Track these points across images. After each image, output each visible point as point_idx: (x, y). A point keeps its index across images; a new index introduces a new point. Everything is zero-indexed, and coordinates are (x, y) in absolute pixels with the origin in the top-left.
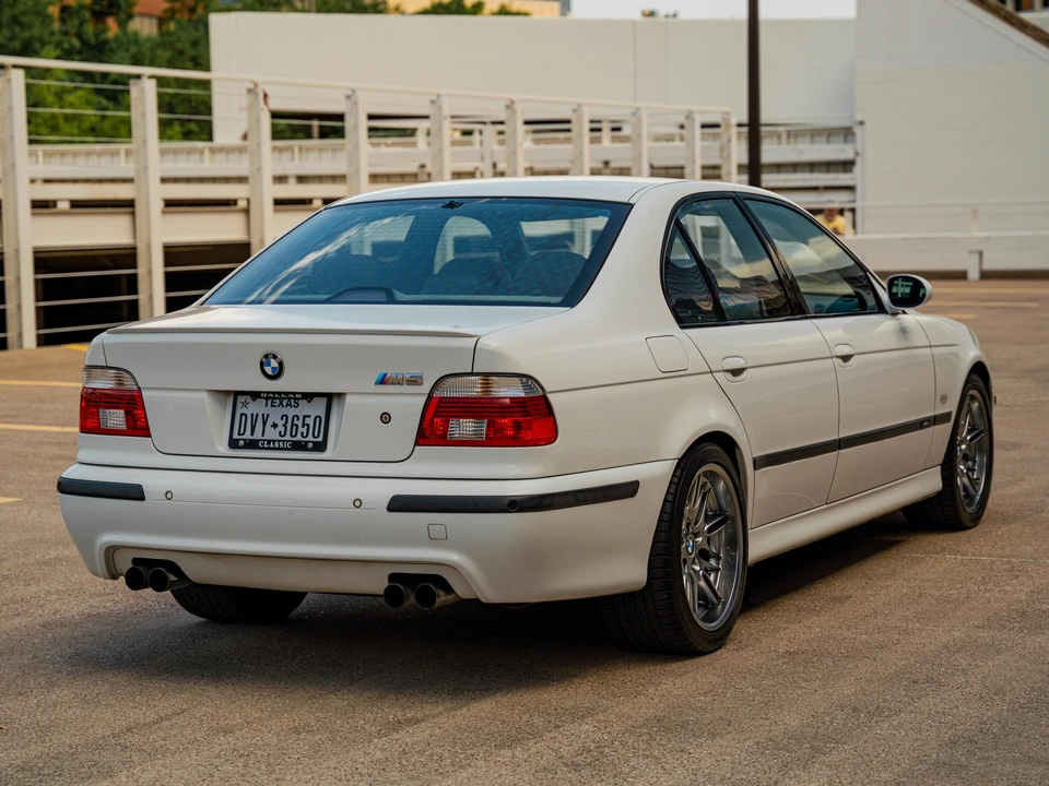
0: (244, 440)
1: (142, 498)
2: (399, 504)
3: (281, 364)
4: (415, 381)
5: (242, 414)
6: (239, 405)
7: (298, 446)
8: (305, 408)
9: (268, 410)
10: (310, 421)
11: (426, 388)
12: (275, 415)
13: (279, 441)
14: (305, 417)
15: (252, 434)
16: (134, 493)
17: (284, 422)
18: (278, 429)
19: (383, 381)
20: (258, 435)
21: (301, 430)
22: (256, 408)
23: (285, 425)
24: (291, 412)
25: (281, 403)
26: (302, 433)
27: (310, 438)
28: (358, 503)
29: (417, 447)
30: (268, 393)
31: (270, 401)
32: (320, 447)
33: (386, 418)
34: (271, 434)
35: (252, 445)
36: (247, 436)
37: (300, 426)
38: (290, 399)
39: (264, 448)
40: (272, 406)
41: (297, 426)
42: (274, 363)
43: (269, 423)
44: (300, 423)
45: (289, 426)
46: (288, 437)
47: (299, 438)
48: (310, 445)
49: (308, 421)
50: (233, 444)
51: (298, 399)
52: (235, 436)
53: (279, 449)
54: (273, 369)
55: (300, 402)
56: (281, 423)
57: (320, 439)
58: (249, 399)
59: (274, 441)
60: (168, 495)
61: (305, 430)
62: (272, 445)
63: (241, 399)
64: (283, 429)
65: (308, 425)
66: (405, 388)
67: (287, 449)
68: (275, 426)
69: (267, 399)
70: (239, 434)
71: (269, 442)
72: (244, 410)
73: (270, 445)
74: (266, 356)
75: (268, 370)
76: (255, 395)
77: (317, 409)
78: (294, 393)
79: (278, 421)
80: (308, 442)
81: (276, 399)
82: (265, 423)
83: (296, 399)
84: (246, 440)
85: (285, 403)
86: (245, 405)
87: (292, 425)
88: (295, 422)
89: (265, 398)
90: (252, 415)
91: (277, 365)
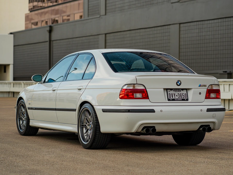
1: (154, 112)
2: (209, 110)
4: (205, 86)
5: (169, 94)
6: (168, 92)
7: (183, 100)
8: (182, 92)
9: (175, 93)
10: (184, 95)
11: (207, 87)
12: (176, 93)
14: (183, 94)
16: (153, 111)
17: (178, 95)
19: (200, 86)
20: (174, 98)
21: (182, 97)
22: (172, 92)
24: (180, 93)
25: (177, 91)
27: (185, 98)
28: (201, 110)
29: (205, 99)
30: (174, 89)
33: (200, 93)
34: (177, 98)
35: (173, 100)
36: (171, 98)
37: (182, 96)
38: (179, 90)
39: (176, 101)
42: (180, 82)
43: (176, 95)
45: (180, 95)
46: (180, 98)
47: (182, 98)
48: (186, 99)
51: (181, 90)
52: (169, 98)
53: (179, 100)
55: (181, 91)
57: (187, 98)
58: (170, 90)
59: (178, 99)
60: (161, 111)
61: (183, 96)
63: (168, 90)
66: (204, 87)
67: (181, 100)
68: (177, 96)
69: (174, 90)
70: (170, 98)
71: (177, 99)
72: (169, 93)
73: (177, 100)
74: (178, 81)
75: (178, 84)
77: (184, 92)
78: (180, 89)
79: (177, 95)
80: (185, 99)
81: (176, 90)
82: (175, 95)
83: (180, 90)
84: (172, 99)
85: (178, 91)
86: (169, 91)
87: (181, 96)
88: (181, 95)
89: (173, 90)
90: (171, 94)
91: (180, 83)
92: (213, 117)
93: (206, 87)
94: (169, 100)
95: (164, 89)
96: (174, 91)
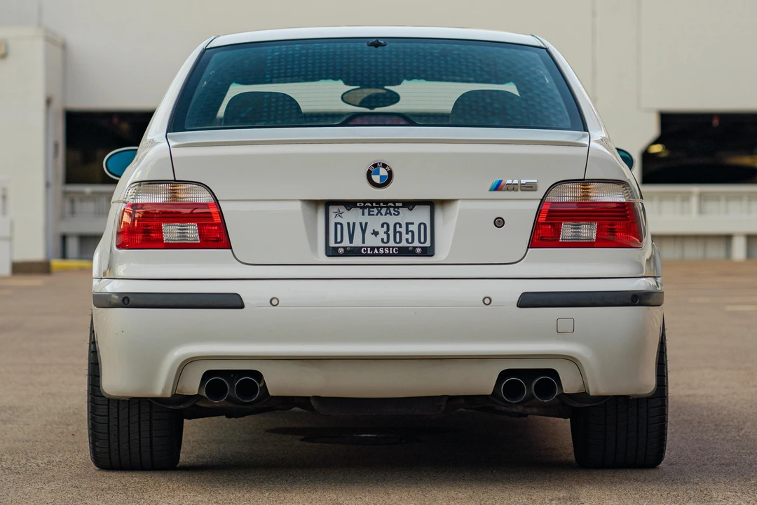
0: (344, 248)
1: (242, 307)
2: (528, 301)
3: (390, 173)
4: (530, 187)
5: (336, 224)
6: (332, 216)
7: (403, 252)
8: (407, 216)
9: (365, 219)
10: (414, 228)
11: (540, 194)
12: (375, 222)
13: (384, 248)
14: (407, 224)
15: (351, 241)
17: (385, 229)
18: (379, 237)
19: (498, 187)
20: (357, 242)
21: (404, 236)
22: (353, 216)
23: (387, 233)
24: (391, 220)
25: (379, 212)
26: (407, 240)
27: (416, 244)
28: (487, 301)
29: (530, 250)
30: (365, 202)
32: (428, 252)
33: (499, 222)
34: (372, 241)
35: (355, 252)
36: (346, 243)
37: (404, 233)
38: (388, 208)
39: (368, 255)
40: (369, 214)
41: (400, 233)
42: (383, 172)
43: (369, 232)
44: (403, 230)
45: (391, 233)
46: (391, 243)
47: (404, 244)
48: (419, 250)
49: (411, 227)
51: (398, 207)
52: (332, 244)
53: (384, 255)
54: (382, 177)
55: (400, 210)
56: (382, 231)
57: (428, 244)
58: (342, 209)
59: (378, 248)
60: (273, 301)
61: (409, 236)
62: (376, 251)
63: (333, 209)
64: (385, 237)
65: (413, 232)
66: (520, 194)
67: (393, 255)
68: (375, 233)
69: (363, 208)
70: (336, 242)
71: (372, 249)
72: (338, 220)
73: (373, 252)
74: (375, 165)
75: (376, 179)
76: (350, 204)
77: (420, 216)
78: (394, 202)
79: (378, 229)
80: (416, 248)
81: (373, 207)
82: (364, 231)
83: (395, 207)
84: (346, 248)
85: (383, 211)
86: (339, 214)
87: (395, 232)
88: (398, 229)
89: (361, 207)
90: (348, 224)
91: (386, 174)
92: (560, 333)
93: (536, 190)
94: (332, 252)
95: (314, 204)
96: (366, 211)
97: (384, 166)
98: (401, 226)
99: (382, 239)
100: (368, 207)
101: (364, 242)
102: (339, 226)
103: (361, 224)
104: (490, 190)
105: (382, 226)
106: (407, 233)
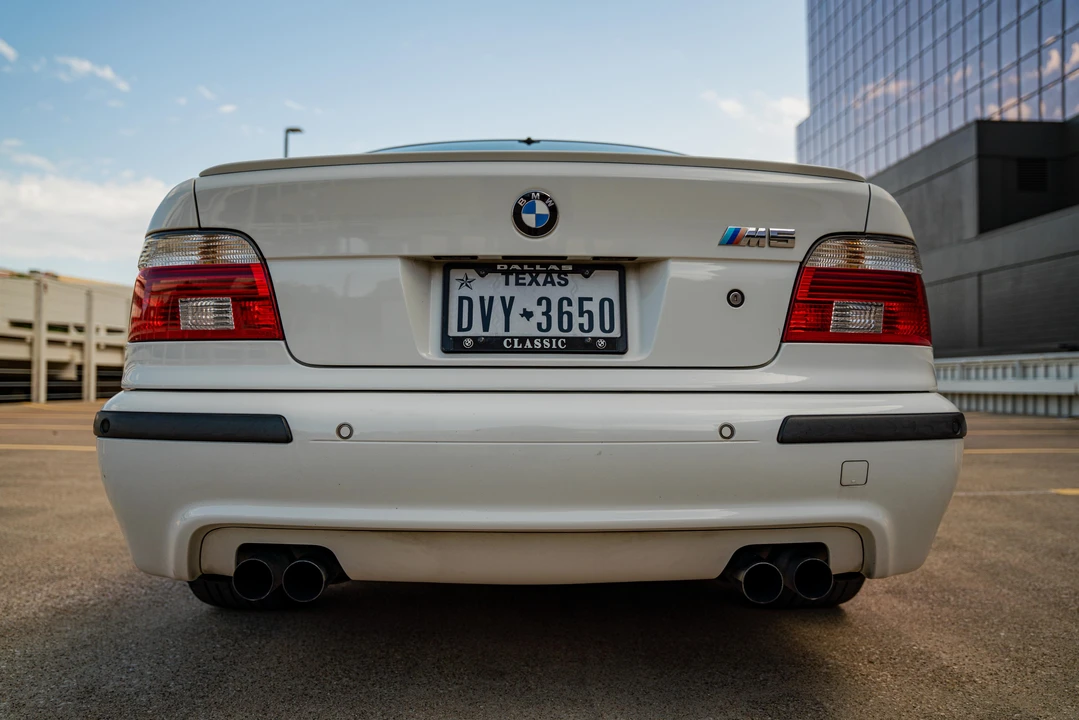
0: (473, 338)
3: (553, 210)
4: (785, 240)
5: (461, 299)
6: (454, 286)
7: (575, 346)
8: (579, 287)
9: (511, 291)
10: (593, 306)
12: (526, 296)
13: (542, 338)
14: (581, 300)
15: (486, 328)
16: (272, 430)
17: (543, 308)
18: (534, 321)
19: (733, 239)
20: (496, 328)
21: (577, 320)
22: (490, 287)
23: (547, 314)
24: (555, 293)
25: (534, 280)
26: (581, 326)
27: (597, 332)
28: (727, 432)
29: (784, 345)
30: (510, 262)
31: (512, 278)
32: (617, 347)
33: (736, 298)
34: (520, 327)
35: (490, 345)
36: (477, 330)
37: (576, 314)
38: (549, 273)
40: (517, 284)
41: (570, 315)
42: (542, 208)
43: (516, 311)
44: (574, 310)
45: (554, 313)
46: (555, 331)
47: (576, 332)
48: (601, 343)
49: (587, 306)
50: (451, 345)
51: (566, 273)
52: (453, 332)
53: (542, 351)
54: (539, 217)
55: (569, 277)
56: (538, 311)
57: (616, 333)
58: (472, 274)
59: (532, 339)
60: (344, 431)
61: (585, 320)
62: (528, 344)
63: (456, 275)
64: (544, 320)
65: (590, 314)
66: (766, 252)
67: (558, 351)
68: (528, 315)
69: (507, 273)
70: (460, 329)
71: (522, 340)
72: (465, 292)
73: (524, 345)
74: (527, 197)
75: (530, 220)
76: (483, 266)
77: (603, 287)
78: (560, 262)
79: (532, 307)
80: (595, 339)
81: (524, 270)
82: (507, 312)
83: (560, 273)
84: (475, 339)
85: (541, 278)
86: (466, 282)
87: (561, 313)
88: (566, 308)
89: (503, 272)
90: (482, 299)
91: (546, 211)
92: (845, 487)
93: (792, 246)
95: (426, 264)
97: (543, 198)
98: (570, 304)
99: (539, 325)
100: (515, 270)
101: (507, 329)
102: (466, 303)
103: (503, 299)
104: (720, 244)
105: (539, 303)
106: (581, 314)
